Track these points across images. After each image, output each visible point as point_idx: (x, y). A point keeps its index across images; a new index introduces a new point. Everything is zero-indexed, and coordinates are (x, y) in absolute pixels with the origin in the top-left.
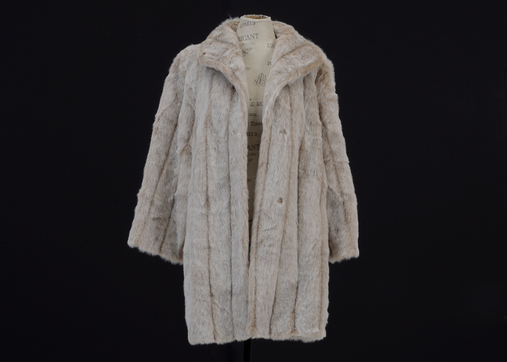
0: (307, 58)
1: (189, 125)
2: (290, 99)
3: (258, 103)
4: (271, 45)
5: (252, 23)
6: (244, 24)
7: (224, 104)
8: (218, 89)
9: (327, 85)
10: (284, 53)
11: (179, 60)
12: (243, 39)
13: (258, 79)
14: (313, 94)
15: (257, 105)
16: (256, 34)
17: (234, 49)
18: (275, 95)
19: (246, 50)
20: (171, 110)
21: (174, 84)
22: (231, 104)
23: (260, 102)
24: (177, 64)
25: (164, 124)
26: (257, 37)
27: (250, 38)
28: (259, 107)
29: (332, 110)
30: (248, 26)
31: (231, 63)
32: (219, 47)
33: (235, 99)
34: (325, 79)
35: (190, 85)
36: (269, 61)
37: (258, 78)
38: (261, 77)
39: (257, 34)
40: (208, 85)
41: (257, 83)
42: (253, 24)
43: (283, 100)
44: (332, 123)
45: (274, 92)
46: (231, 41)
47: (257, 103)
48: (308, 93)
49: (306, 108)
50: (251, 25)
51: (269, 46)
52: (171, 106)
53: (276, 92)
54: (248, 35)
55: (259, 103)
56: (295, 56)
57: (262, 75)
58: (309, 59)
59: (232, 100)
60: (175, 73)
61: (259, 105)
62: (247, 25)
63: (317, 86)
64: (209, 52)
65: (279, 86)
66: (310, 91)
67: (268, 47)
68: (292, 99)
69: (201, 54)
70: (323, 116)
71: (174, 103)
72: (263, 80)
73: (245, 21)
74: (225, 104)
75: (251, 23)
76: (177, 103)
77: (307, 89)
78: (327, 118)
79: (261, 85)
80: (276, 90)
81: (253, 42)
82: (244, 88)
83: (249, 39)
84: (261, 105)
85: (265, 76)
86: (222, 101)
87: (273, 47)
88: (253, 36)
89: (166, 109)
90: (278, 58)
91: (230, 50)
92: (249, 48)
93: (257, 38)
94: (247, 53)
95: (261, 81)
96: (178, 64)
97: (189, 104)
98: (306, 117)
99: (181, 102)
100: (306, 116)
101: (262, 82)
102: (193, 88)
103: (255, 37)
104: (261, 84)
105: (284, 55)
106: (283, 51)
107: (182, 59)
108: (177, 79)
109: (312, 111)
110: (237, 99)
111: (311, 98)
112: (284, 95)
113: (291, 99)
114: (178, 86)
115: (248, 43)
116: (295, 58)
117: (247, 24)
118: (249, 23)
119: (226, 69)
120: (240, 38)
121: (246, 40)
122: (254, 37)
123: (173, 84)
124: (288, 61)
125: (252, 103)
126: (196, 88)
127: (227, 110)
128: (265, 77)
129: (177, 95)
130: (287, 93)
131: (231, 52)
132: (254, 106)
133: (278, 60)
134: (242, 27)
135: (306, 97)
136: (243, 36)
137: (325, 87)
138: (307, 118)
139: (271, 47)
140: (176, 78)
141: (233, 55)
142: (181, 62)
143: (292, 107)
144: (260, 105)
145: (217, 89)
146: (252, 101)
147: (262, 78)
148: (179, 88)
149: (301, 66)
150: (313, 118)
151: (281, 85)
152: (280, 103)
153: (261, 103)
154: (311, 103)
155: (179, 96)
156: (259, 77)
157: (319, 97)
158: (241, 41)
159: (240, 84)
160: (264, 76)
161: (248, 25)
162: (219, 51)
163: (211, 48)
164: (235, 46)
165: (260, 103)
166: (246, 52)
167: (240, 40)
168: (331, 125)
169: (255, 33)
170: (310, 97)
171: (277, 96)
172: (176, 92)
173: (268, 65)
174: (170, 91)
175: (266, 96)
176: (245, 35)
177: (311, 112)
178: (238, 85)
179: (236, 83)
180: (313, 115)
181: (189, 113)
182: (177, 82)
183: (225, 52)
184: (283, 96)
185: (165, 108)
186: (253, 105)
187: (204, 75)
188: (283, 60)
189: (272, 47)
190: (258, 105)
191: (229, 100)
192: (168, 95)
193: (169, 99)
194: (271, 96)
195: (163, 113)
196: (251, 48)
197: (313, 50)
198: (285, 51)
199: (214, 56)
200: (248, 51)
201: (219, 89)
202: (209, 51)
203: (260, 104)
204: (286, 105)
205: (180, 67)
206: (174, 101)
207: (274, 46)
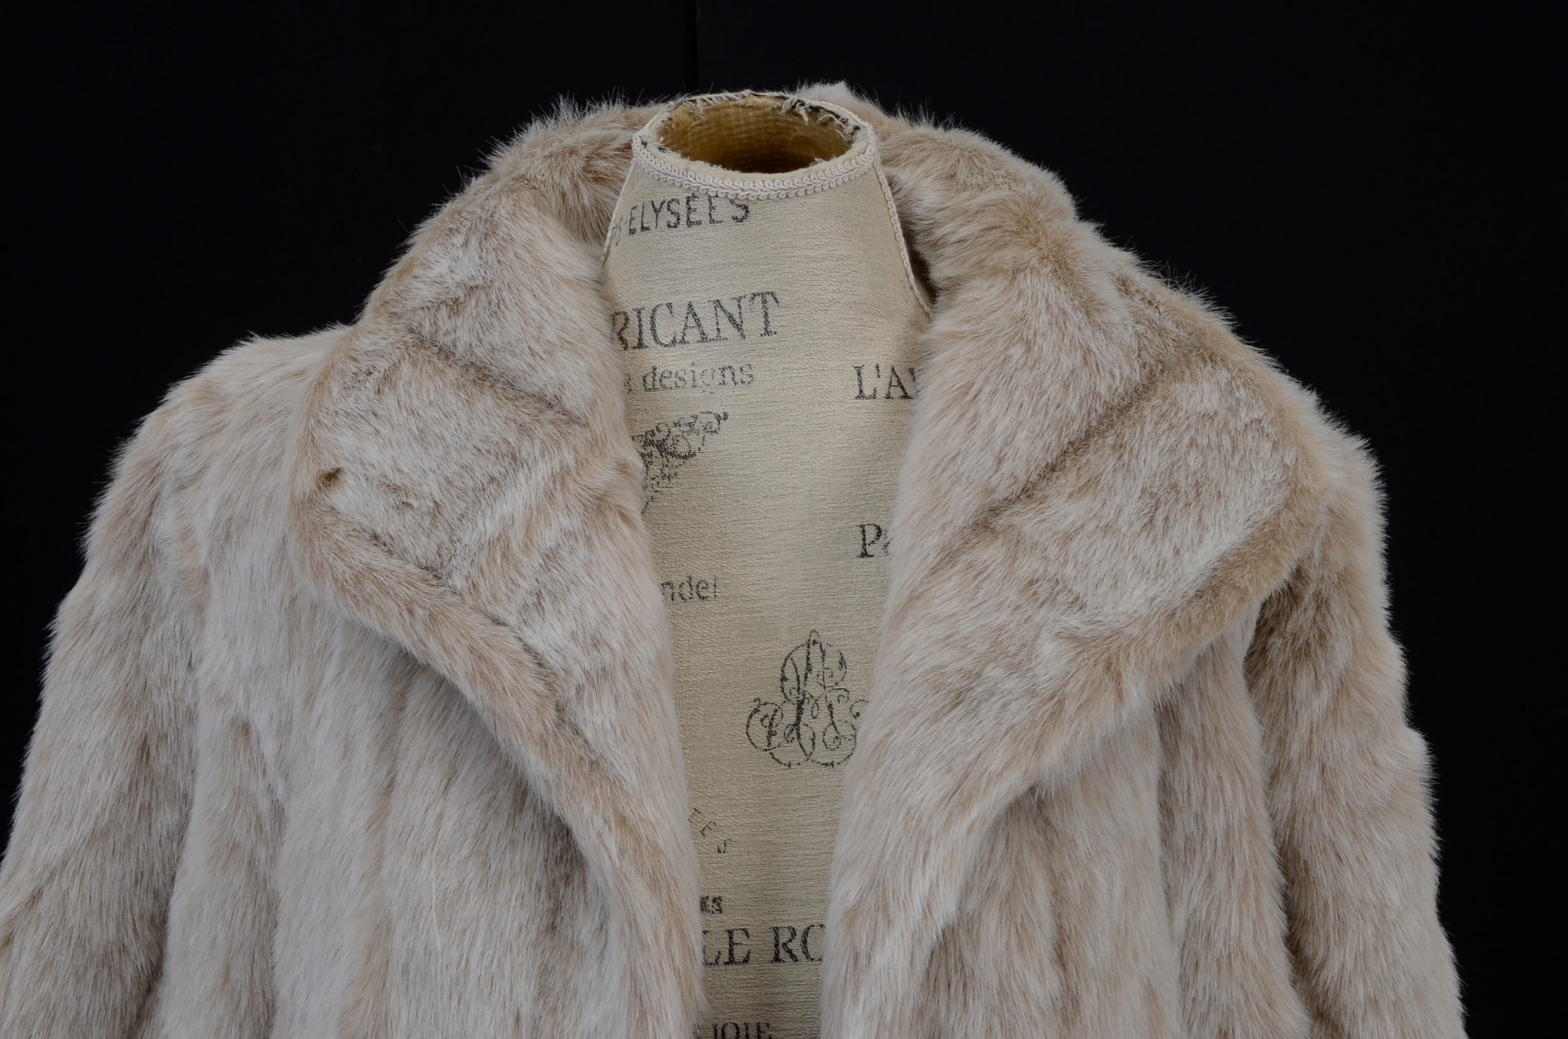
0: (1187, 505)
1: (244, 1003)
2: (1055, 893)
3: (784, 939)
4: (886, 373)
5: (724, 210)
6: (657, 211)
7: (486, 963)
8: (440, 817)
9: (1342, 689)
10: (994, 482)
11: (153, 471)
12: (653, 329)
13: (779, 699)
14: (1240, 792)
15: (777, 959)
16: (758, 299)
17: (570, 459)
18: (928, 911)
19: (675, 431)
20: (104, 872)
21: (122, 663)
22: (545, 971)
23: (800, 929)
24: (142, 504)
25: (46, 985)
26: (767, 322)
27: (711, 333)
28: (786, 969)
29: (1394, 896)
30: (694, 229)
31: (547, 603)
32: (453, 424)
33: (584, 928)
34: (1331, 642)
35: (241, 697)
36: (869, 518)
37: (784, 679)
38: (809, 669)
39: (764, 302)
40: (363, 754)
41: (771, 734)
42: (735, 218)
43: (993, 926)
44: (1396, 1004)
45: (921, 887)
46: (544, 377)
47: (771, 938)
48: (1197, 791)
49: (1181, 916)
50: (712, 221)
51: (868, 392)
52: (98, 836)
53: (934, 887)
54: (690, 306)
55: (793, 932)
56: (1086, 501)
57: (815, 650)
58: (1207, 519)
59: (553, 927)
60: (129, 573)
61: (790, 952)
62: (684, 219)
63: (1268, 699)
64: (372, 472)
65: (960, 828)
66: (1212, 774)
67: (861, 395)
68: (1073, 887)
69: (306, 482)
70: (1315, 947)
71: (124, 810)
72: (823, 705)
73: (661, 180)
74: (500, 966)
75: (712, 208)
76: (147, 810)
77: (1186, 754)
78: (1350, 965)
79: (808, 756)
80: (929, 870)
81: (736, 367)
82: (657, 851)
83: (704, 338)
84: (806, 952)
85: (842, 663)
86: (474, 938)
87: (906, 396)
88: (731, 318)
89: (65, 864)
90: (948, 532)
91: (542, 471)
92: (704, 419)
93: (767, 333)
94: (685, 457)
95: (805, 718)
96: (148, 499)
97: (236, 846)
98: (1184, 983)
99: (186, 799)
100: (1181, 978)
101: (815, 723)
102: (260, 722)
103: (753, 323)
104: (808, 748)
105: (995, 511)
106: (989, 459)
107: (175, 461)
108: (146, 618)
109: (1234, 931)
110: (602, 927)
111: (1220, 835)
112: (1004, 881)
113: (1057, 893)
114: (154, 677)
115: (698, 371)
116: (1091, 526)
117: (682, 209)
118: (701, 205)
119: (497, 672)
120: (633, 317)
121: (674, 342)
122: (738, 327)
123: (113, 661)
124: (1027, 567)
125: (730, 932)
126: (284, 730)
127: (518, 1020)
128: (838, 674)
129: (144, 752)
130: (1026, 850)
131: (550, 496)
132: (746, 961)
133: (948, 557)
134: (643, 228)
135: (1184, 823)
136: (654, 311)
137: (1333, 712)
138: (1191, 993)
139: (882, 393)
140: (140, 611)
141: (565, 522)
142: (167, 490)
143: (1071, 967)
144: (799, 954)
145: (431, 819)
146: (729, 919)
147: (813, 688)
148: (161, 700)
149: (1144, 611)
150: (1238, 993)
151: (974, 813)
152: (968, 955)
153: (806, 933)
154: (1221, 878)
155: (162, 759)
156: (790, 672)
157: (1285, 795)
158: (640, 345)
159: (623, 821)
160: (832, 662)
161: (690, 223)
162: (452, 470)
163: (384, 430)
164: (586, 425)
165: (799, 937)
166: (682, 448)
167: (632, 340)
168: (1388, 1019)
169: (748, 292)
170: (1216, 823)
171: (940, 924)
172: (138, 727)
173: (865, 554)
174: (95, 715)
175: (852, 916)
176: (669, 306)
177: (1220, 945)
178: (599, 835)
179: (588, 809)
180: (1237, 964)
181: (239, 916)
182: (147, 647)
183: (492, 488)
184: (995, 883)
185: (57, 849)
186: (739, 954)
187: (337, 654)
188: (991, 554)
189: (896, 392)
190: (783, 954)
191: (532, 936)
192: (81, 746)
193: (82, 782)
194: (890, 923)
195: (35, 897)
196: (718, 418)
197: (1236, 415)
198: (1006, 468)
199: (409, 516)
200: (695, 444)
201: (448, 825)
202: (372, 453)
203: (795, 946)
204: (1018, 963)
205: (165, 524)
206: (126, 796)
207: (905, 378)
